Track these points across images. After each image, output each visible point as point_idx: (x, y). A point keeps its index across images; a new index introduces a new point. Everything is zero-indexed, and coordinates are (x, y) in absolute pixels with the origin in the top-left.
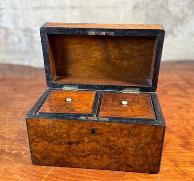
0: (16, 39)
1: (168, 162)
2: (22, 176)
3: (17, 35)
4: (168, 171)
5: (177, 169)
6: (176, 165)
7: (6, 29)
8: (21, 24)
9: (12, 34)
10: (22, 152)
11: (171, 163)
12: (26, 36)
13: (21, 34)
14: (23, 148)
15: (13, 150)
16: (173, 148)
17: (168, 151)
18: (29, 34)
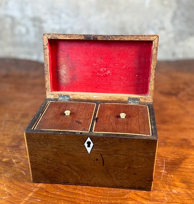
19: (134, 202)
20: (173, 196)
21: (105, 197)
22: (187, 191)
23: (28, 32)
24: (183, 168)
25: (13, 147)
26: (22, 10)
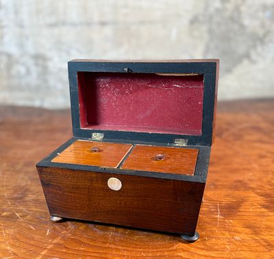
0: (22, 70)
1: (243, 229)
2: (13, 246)
3: (23, 64)
4: (243, 241)
5: (257, 238)
6: (256, 233)
7: (9, 56)
8: (30, 48)
9: (17, 62)
10: (17, 214)
11: (247, 230)
12: (37, 65)
13: (30, 62)
14: (19, 208)
15: (3, 211)
16: (251, 210)
17: (243, 214)
18: (40, 62)
19: (187, 253)
20: (237, 243)
21: (147, 250)
22: (254, 236)
23: (28, 72)
24: (243, 212)
25: (16, 199)
26: (21, 45)
